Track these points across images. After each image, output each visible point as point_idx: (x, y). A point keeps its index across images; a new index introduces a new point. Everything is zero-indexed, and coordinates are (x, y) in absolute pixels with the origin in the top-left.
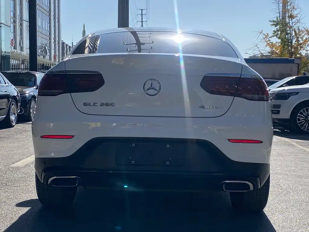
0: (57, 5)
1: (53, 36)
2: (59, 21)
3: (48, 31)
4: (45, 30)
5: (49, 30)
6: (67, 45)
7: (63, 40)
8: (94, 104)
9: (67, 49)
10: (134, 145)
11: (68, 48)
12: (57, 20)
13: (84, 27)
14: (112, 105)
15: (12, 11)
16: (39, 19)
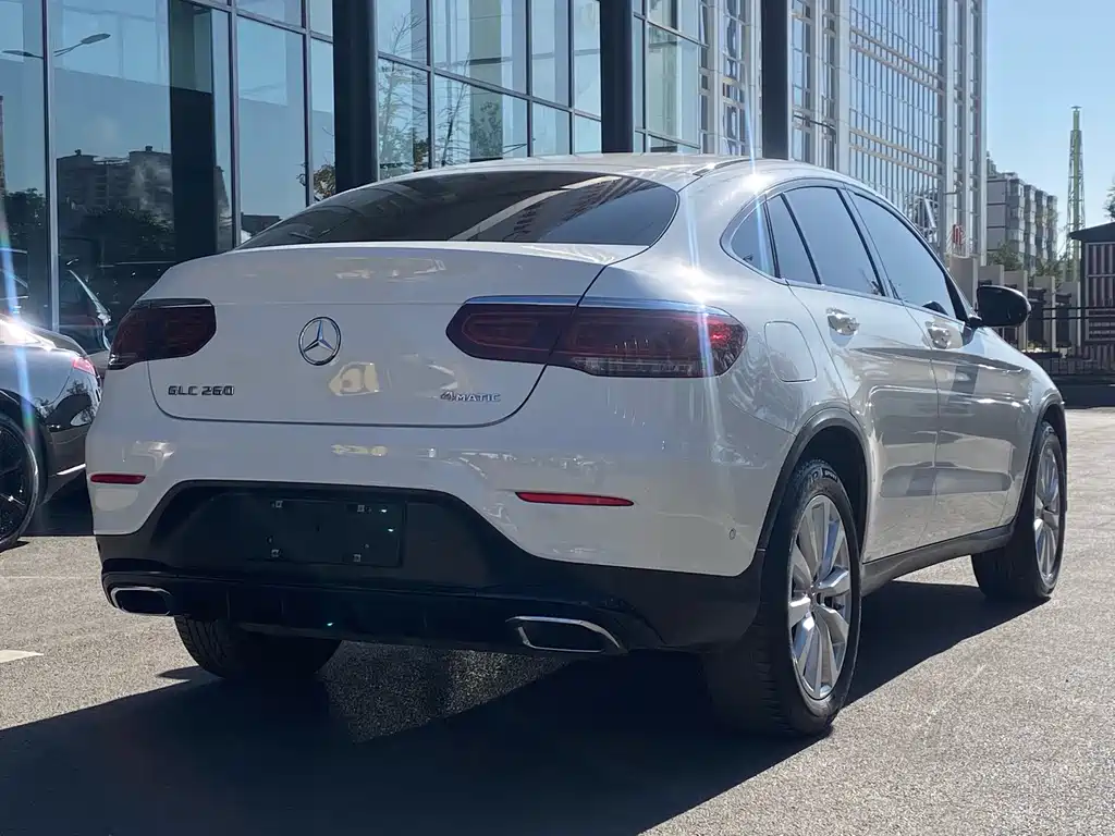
0: (970, 48)
1: (951, 161)
2: (977, 105)
3: (934, 145)
4: (921, 142)
5: (936, 142)
6: (1027, 188)
7: (1017, 172)
8: (191, 388)
9: (1028, 202)
10: (279, 504)
11: (1032, 197)
12: (970, 103)
13: (1076, 118)
14: (228, 391)
15: (800, 85)
16: (901, 104)
